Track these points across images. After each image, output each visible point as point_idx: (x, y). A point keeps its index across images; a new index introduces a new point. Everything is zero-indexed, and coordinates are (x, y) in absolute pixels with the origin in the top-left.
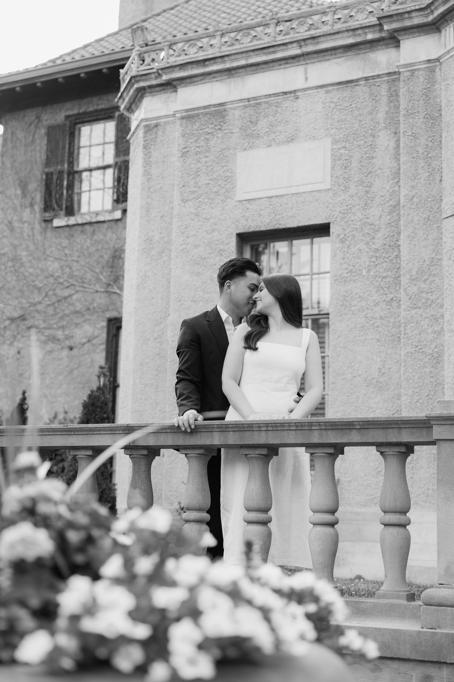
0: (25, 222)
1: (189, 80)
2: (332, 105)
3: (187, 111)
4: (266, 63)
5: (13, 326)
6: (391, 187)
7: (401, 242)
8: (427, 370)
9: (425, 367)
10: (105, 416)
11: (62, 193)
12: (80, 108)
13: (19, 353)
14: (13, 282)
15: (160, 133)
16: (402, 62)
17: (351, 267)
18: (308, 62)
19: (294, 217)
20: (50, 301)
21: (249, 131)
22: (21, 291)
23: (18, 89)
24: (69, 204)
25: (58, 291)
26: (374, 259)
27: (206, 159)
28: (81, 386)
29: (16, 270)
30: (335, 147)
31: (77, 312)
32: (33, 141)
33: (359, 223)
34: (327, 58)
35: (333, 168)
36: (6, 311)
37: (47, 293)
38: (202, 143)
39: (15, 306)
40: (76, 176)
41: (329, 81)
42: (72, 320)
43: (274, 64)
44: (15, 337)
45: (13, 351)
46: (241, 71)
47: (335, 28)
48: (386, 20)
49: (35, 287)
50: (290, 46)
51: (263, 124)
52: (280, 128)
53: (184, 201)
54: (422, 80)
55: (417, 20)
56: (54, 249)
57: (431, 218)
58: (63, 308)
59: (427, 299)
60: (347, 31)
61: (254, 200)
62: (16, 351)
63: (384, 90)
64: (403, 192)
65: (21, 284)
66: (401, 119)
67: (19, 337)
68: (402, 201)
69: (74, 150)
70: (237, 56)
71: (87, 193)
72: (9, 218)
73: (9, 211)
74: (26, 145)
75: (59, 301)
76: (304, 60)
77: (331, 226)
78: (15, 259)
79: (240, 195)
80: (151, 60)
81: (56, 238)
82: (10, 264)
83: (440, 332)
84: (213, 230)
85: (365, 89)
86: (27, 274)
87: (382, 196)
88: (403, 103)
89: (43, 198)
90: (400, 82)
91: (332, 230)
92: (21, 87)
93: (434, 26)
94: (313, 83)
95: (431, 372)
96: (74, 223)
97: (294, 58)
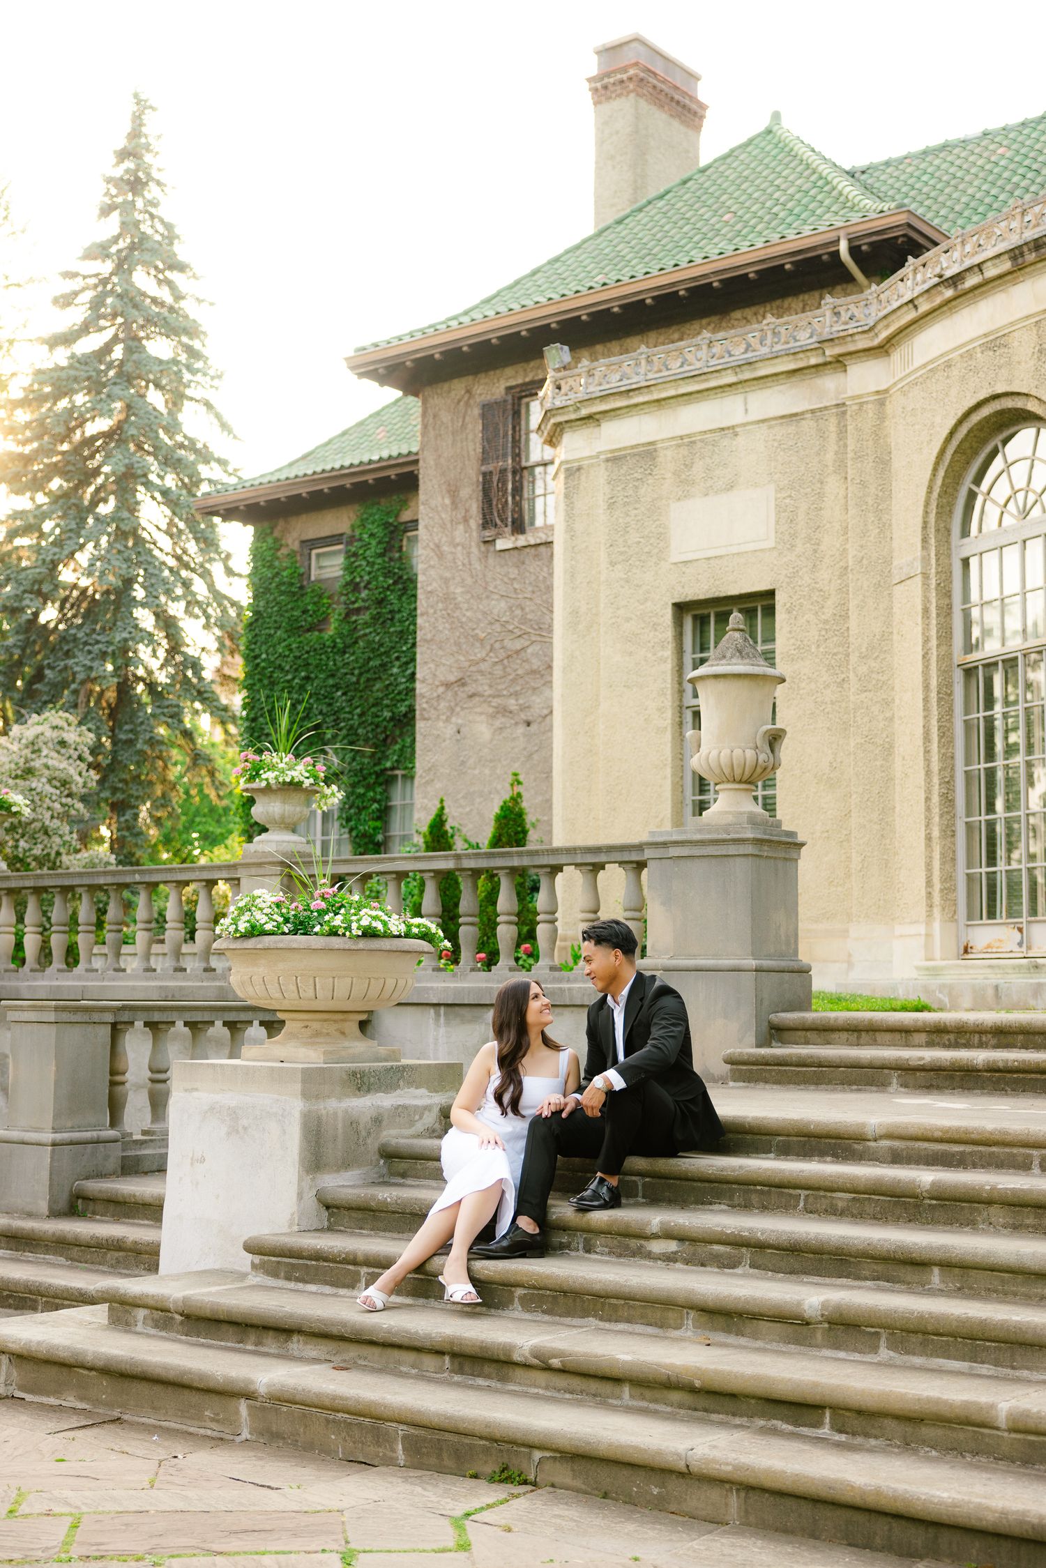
0: (458, 544)
1: (613, 413)
2: (776, 444)
3: (612, 451)
4: (698, 392)
5: (450, 694)
6: (842, 545)
7: (850, 613)
8: (878, 763)
9: (876, 760)
10: (520, 829)
11: (506, 501)
12: (526, 376)
13: (459, 732)
14: (447, 632)
15: (583, 478)
16: (850, 393)
17: (799, 643)
18: (748, 390)
19: (735, 582)
20: (497, 657)
21: (683, 476)
22: (458, 644)
23: (437, 356)
24: (516, 516)
25: (507, 643)
26: (823, 633)
27: (636, 511)
29: (449, 614)
30: (779, 495)
31: (533, 672)
32: (464, 426)
33: (807, 589)
34: (769, 385)
35: (777, 522)
36: (437, 673)
37: (492, 645)
38: (631, 492)
39: (451, 667)
40: (526, 473)
42: (527, 683)
43: (709, 393)
44: (452, 710)
45: (450, 731)
46: (672, 401)
47: (774, 350)
48: (826, 344)
49: (476, 637)
50: (723, 373)
51: (699, 467)
52: (717, 472)
53: (613, 564)
54: (871, 415)
55: (863, 343)
56: (498, 582)
57: (882, 584)
58: (516, 667)
59: (878, 680)
60: (788, 355)
61: (690, 561)
62: (455, 729)
63: (832, 426)
64: (852, 552)
65: (458, 634)
66: (849, 463)
67: (458, 709)
68: (850, 564)
69: (520, 436)
70: (664, 385)
71: (542, 498)
72: (436, 541)
73: (435, 530)
74: (454, 433)
75: (508, 657)
76: (743, 387)
77: (777, 593)
78: (448, 598)
79: (675, 557)
80: (568, 388)
81: (502, 566)
82: (440, 606)
83: (891, 719)
84: (646, 600)
85: (812, 423)
86: (464, 619)
87: (832, 556)
88: (851, 444)
89: (480, 509)
90: (848, 417)
91: (777, 597)
92: (441, 353)
93: (883, 349)
94: (753, 417)
95: (882, 766)
96: (524, 544)
97: (730, 385)
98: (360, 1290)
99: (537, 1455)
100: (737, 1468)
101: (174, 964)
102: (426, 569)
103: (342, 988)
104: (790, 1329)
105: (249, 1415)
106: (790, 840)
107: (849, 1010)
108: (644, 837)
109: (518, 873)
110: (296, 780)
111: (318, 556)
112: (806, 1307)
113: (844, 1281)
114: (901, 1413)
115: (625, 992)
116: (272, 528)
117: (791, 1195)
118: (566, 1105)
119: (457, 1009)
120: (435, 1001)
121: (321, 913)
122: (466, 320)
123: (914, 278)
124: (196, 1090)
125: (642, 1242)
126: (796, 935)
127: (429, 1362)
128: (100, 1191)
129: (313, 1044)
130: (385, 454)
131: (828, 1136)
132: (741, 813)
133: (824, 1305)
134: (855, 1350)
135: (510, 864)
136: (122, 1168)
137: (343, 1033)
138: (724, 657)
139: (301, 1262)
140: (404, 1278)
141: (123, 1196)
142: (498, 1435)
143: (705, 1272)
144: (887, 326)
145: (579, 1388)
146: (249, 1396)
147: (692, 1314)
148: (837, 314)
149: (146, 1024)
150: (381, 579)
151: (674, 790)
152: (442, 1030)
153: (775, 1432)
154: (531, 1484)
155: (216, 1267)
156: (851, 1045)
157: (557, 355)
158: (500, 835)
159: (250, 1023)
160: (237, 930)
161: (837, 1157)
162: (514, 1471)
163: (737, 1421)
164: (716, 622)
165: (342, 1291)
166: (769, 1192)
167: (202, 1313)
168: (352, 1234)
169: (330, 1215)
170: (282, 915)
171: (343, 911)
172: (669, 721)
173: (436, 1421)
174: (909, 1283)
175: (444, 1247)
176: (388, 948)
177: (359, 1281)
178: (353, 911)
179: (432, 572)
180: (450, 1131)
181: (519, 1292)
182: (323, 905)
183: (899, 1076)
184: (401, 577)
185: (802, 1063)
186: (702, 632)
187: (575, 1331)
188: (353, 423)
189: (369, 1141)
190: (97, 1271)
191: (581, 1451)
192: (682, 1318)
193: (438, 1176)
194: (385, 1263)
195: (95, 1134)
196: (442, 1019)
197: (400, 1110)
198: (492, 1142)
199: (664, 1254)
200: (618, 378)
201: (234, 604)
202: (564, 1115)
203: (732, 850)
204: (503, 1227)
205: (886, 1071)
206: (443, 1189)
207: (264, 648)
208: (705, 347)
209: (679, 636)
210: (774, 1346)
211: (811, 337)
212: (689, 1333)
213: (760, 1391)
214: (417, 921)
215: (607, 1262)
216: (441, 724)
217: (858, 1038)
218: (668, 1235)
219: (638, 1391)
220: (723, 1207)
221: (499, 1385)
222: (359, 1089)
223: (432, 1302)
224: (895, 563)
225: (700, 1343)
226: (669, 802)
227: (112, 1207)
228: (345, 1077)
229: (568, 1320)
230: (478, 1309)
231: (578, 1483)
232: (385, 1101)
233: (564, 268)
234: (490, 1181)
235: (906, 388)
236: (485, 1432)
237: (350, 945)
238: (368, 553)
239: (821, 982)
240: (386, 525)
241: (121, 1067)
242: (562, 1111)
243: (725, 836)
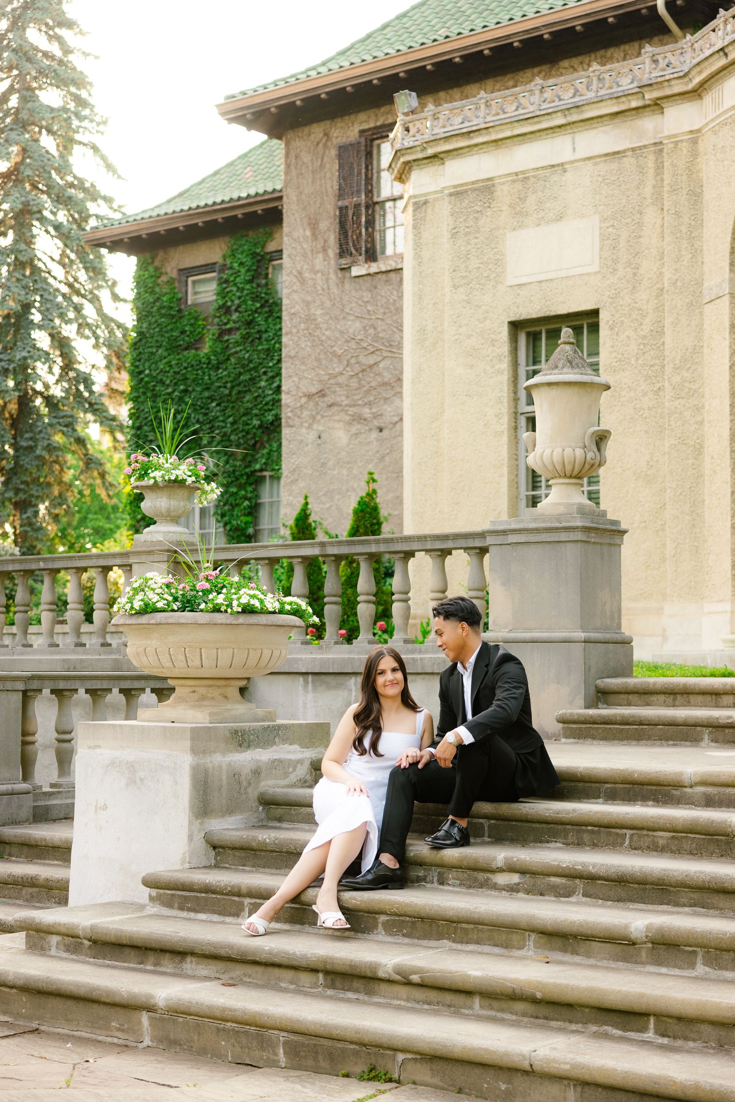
0: (318, 271)
1: (455, 153)
2: (600, 179)
3: (455, 187)
4: (531, 133)
5: (311, 404)
6: (658, 269)
7: (665, 330)
8: (690, 462)
9: (688, 459)
10: (375, 521)
11: (360, 232)
12: (377, 120)
13: (320, 437)
14: (308, 349)
15: (429, 211)
16: (666, 133)
17: (620, 356)
18: (576, 130)
19: (564, 303)
20: (353, 371)
21: (518, 209)
22: (318, 360)
23: (298, 103)
24: (369, 246)
25: (362, 359)
26: (642, 347)
27: (476, 240)
28: (395, 475)
29: (310, 334)
30: (603, 225)
31: (385, 384)
32: (322, 166)
33: (627, 308)
34: (594, 126)
35: (601, 249)
36: (300, 385)
37: (348, 361)
38: (471, 223)
39: (312, 380)
40: (377, 207)
41: (597, 154)
42: (380, 393)
43: (541, 133)
44: (314, 418)
45: (312, 436)
46: (507, 141)
47: (599, 94)
48: (646, 89)
49: (334, 353)
50: (554, 116)
51: (532, 200)
52: (548, 205)
53: (456, 287)
54: (685, 152)
55: (678, 87)
56: (354, 305)
57: (694, 303)
58: (369, 379)
59: (690, 389)
60: (611, 98)
61: (524, 284)
62: (316, 435)
63: (651, 162)
64: (668, 275)
65: (318, 351)
66: (666, 195)
67: (319, 417)
68: (666, 285)
69: (372, 174)
70: (501, 127)
71: (392, 229)
72: (299, 268)
73: (298, 258)
74: (312, 172)
75: (363, 371)
76: (571, 128)
77: (601, 312)
78: (309, 319)
79: (511, 280)
80: (416, 130)
81: (357, 291)
82: (303, 326)
83: (702, 423)
84: (485, 319)
85: (633, 160)
86: (324, 338)
87: (650, 279)
88: (667, 178)
89: (337, 240)
90: (665, 154)
91: (601, 316)
92: (302, 100)
93: (697, 93)
94: (581, 154)
95: (693, 464)
96: (377, 270)
97: (560, 127)
98: (243, 918)
99: (401, 1057)
100: (574, 1066)
101: (75, 640)
102: (290, 294)
103: (225, 658)
104: (618, 948)
105: (150, 1025)
106: (614, 528)
107: (664, 676)
108: (486, 526)
109: (374, 558)
110: (180, 478)
111: (194, 282)
112: (632, 930)
113: (665, 907)
114: (716, 1019)
115: (472, 659)
116: (153, 258)
117: (617, 834)
118: (422, 757)
119: (323, 677)
120: (304, 671)
121: (206, 592)
122: (324, 70)
123: (725, 29)
124: (99, 747)
125: (489, 875)
126: (620, 610)
127: (305, 978)
128: (15, 836)
129: (200, 706)
130: (252, 192)
131: (650, 784)
132: (572, 505)
133: (648, 928)
134: (675, 966)
135: (369, 550)
136: (34, 816)
137: (226, 697)
138: (557, 367)
139: (192, 894)
140: (282, 907)
141: (35, 839)
142: (366, 1040)
143: (544, 900)
144: (700, 72)
145: (436, 1000)
146: (150, 1008)
147: (533, 936)
148: (656, 62)
149: (53, 692)
150: (250, 303)
151: (510, 486)
152: (310, 696)
153: (606, 1036)
154: (395, 1081)
155: (118, 900)
156: (668, 706)
157: (405, 100)
158: (358, 527)
159: (143, 690)
160: (132, 608)
161: (658, 802)
162: (380, 1071)
163: (574, 1027)
164: (547, 338)
165: (228, 919)
166: (599, 832)
167: (107, 939)
168: (236, 870)
169: (217, 855)
170: (172, 595)
171: (224, 591)
172: (506, 426)
173: (312, 1029)
174: (721, 909)
175: (317, 881)
176: (265, 622)
177: (243, 910)
178: (233, 591)
179: (295, 296)
180: (321, 780)
181: (383, 918)
182: (207, 586)
183: (710, 733)
184: (267, 301)
185: (625, 722)
186: (534, 347)
187: (431, 952)
188: (224, 164)
189: (249, 790)
190: (14, 904)
191: (438, 1054)
192: (524, 940)
193: (310, 821)
194: (265, 895)
195: (10, 787)
196: (310, 686)
197: (277, 764)
198: (358, 790)
199: (508, 886)
200: (460, 120)
201: (119, 326)
202: (420, 766)
203: (563, 536)
204: (368, 863)
205: (699, 728)
206: (315, 831)
207: (147, 364)
208: (537, 92)
209: (514, 350)
210: (605, 963)
211: (632, 82)
212: (531, 953)
213: (593, 1001)
214: (288, 599)
215: (458, 893)
216: (304, 431)
217: (674, 700)
218: (511, 868)
219: (487, 1002)
220: (559, 845)
221: (366, 998)
222: (240, 745)
223: (307, 928)
224: (706, 284)
225: (540, 961)
226: (506, 497)
227: (25, 849)
228: (229, 735)
229: (425, 942)
230: (347, 934)
231: (436, 1081)
232: (262, 755)
233: (411, 22)
234: (356, 824)
235: (717, 128)
236: (355, 1037)
237: (231, 620)
238: (238, 280)
239: (641, 653)
240: (254, 255)
241: (31, 729)
242: (418, 762)
243: (557, 525)
